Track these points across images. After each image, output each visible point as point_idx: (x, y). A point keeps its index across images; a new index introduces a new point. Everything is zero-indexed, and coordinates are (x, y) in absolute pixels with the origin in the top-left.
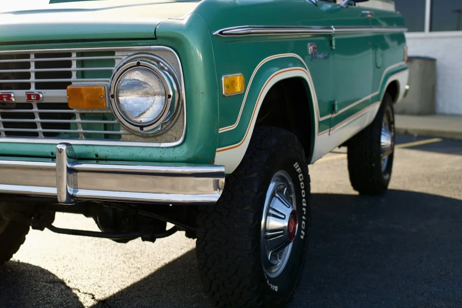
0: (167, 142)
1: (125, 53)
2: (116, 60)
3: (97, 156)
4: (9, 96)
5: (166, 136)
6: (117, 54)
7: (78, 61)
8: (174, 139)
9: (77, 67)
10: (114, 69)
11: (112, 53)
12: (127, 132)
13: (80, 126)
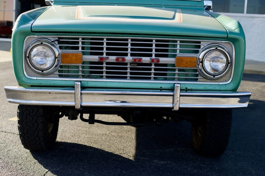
0: (221, 82)
1: (206, 43)
2: (201, 46)
3: (186, 88)
4: (140, 60)
5: (222, 80)
6: (201, 43)
7: (180, 45)
8: (225, 81)
9: (180, 47)
10: (200, 49)
12: (202, 77)
13: (177, 74)
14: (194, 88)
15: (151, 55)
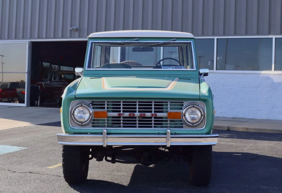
1: (187, 103)
2: (184, 105)
3: (175, 133)
4: (145, 115)
5: (199, 127)
6: (184, 103)
7: (170, 105)
8: (201, 127)
10: (183, 107)
11: (183, 103)
12: (185, 125)
13: (169, 124)
14: (180, 132)
15: (151, 112)
